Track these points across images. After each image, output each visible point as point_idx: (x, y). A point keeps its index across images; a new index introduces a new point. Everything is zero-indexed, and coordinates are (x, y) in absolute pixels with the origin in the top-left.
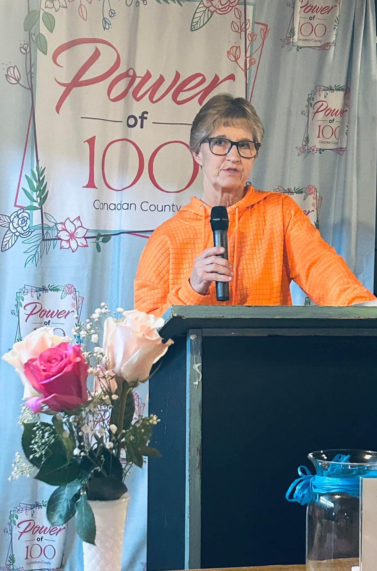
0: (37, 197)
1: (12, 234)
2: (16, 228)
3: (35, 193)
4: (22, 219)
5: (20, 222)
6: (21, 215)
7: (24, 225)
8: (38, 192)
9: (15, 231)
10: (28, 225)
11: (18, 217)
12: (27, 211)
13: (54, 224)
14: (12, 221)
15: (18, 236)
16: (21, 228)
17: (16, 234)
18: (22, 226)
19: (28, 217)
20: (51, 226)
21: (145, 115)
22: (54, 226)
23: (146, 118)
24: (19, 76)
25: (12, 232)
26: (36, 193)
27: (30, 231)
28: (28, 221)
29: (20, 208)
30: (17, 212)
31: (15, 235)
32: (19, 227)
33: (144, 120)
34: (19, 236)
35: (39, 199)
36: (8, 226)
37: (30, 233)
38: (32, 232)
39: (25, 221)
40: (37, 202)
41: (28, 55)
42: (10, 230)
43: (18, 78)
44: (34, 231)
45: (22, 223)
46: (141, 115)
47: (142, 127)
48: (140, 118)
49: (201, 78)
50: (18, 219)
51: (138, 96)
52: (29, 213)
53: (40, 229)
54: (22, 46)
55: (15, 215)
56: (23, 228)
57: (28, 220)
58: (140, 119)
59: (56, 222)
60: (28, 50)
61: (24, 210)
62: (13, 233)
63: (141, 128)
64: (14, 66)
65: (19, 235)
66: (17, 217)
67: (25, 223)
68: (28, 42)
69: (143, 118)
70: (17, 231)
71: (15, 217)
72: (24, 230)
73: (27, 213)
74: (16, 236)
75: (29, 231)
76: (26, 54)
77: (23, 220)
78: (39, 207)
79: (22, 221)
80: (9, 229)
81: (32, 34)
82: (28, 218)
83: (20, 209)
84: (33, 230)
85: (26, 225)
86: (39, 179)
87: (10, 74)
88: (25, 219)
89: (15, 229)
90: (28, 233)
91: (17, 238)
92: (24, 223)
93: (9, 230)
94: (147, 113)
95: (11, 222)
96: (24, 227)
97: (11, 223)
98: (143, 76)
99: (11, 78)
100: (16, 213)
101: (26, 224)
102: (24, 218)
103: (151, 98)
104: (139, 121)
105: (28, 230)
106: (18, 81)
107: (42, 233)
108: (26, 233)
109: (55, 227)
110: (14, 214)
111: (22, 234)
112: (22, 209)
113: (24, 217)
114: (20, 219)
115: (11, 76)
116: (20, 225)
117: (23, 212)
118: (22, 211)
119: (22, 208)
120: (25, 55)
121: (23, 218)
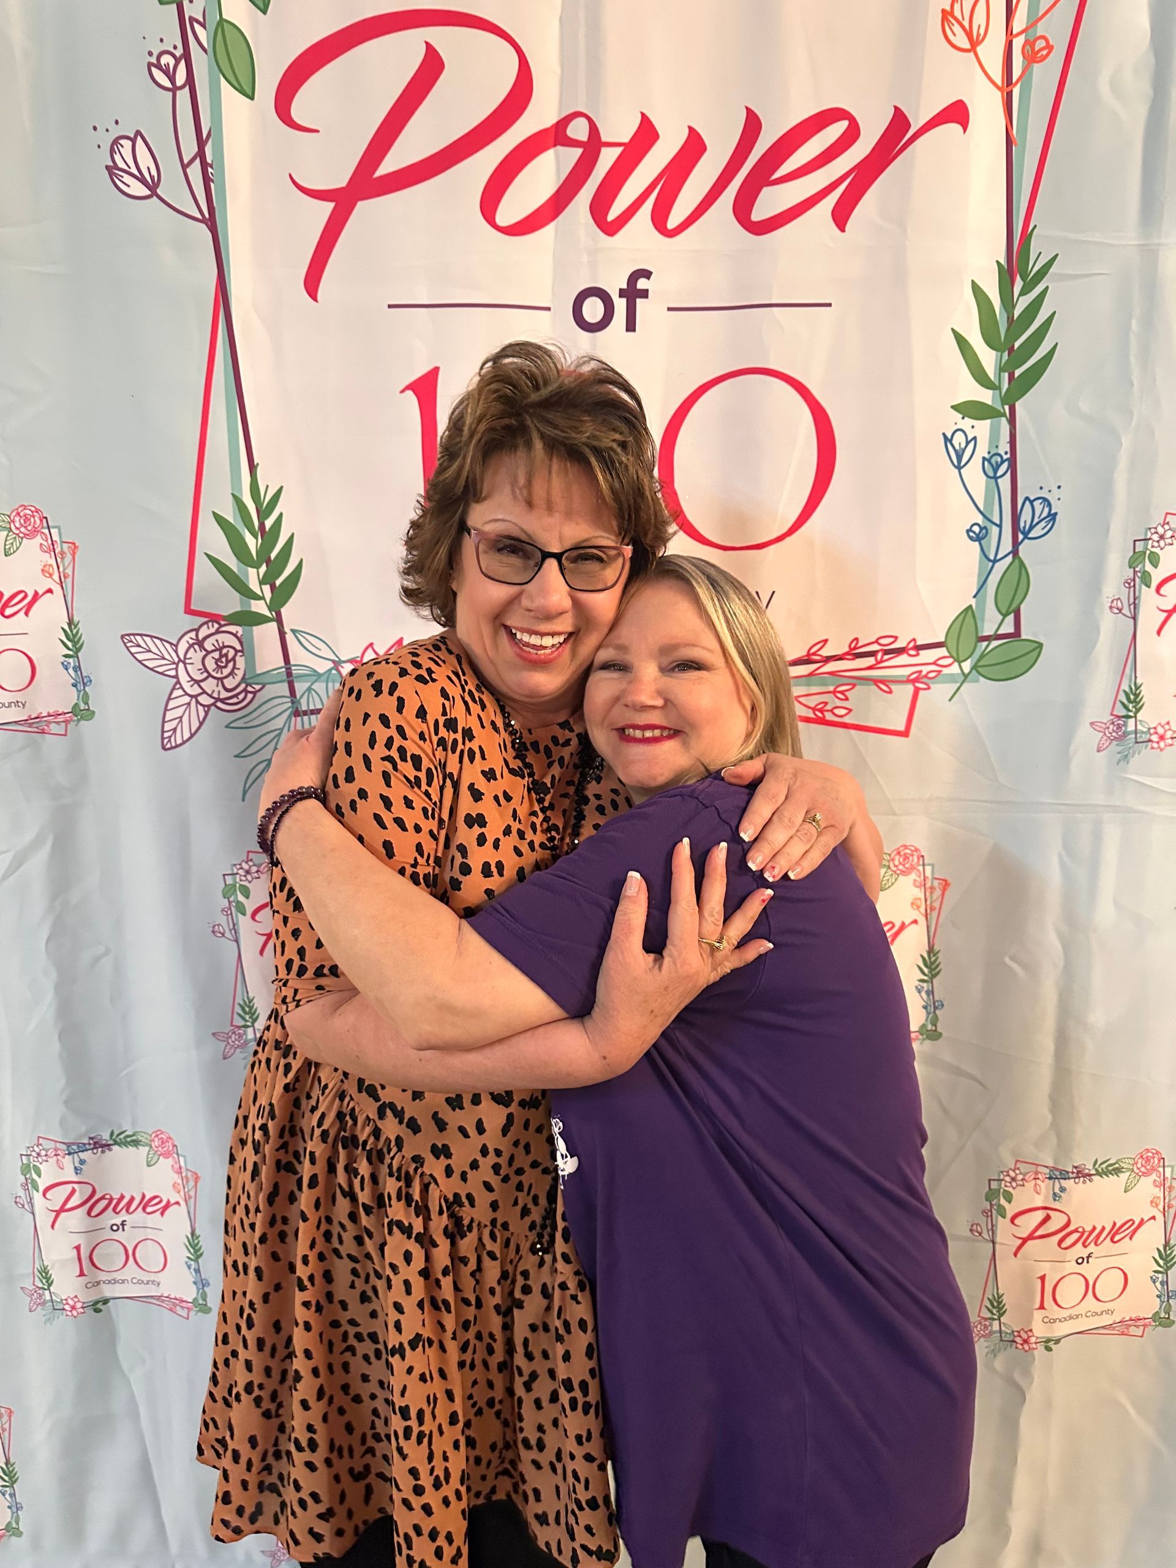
0: (262, 583)
1: (187, 699)
2: (198, 682)
3: (252, 572)
4: (216, 655)
5: (210, 664)
6: (212, 640)
7: (226, 671)
8: (263, 568)
9: (196, 690)
10: (240, 674)
11: (202, 647)
12: (233, 629)
13: (331, 665)
14: (182, 658)
15: (209, 706)
16: (215, 681)
17: (199, 698)
18: (219, 675)
19: (239, 647)
20: (321, 671)
21: (642, 284)
22: (330, 670)
23: (644, 294)
24: (154, 172)
25: (186, 694)
26: (255, 570)
27: (249, 689)
28: (241, 662)
29: (205, 620)
30: (197, 630)
31: (197, 702)
32: (210, 679)
33: (640, 302)
34: (213, 708)
35: (267, 589)
36: (173, 673)
37: (250, 696)
38: (255, 693)
39: (228, 662)
40: (263, 598)
41: (184, 95)
42: (181, 687)
43: (152, 177)
44: (259, 690)
45: (219, 668)
46: (625, 286)
47: (631, 326)
48: (620, 296)
49: (842, 126)
50: (204, 653)
51: (612, 216)
52: (239, 635)
53: (282, 681)
54: (154, 60)
55: (191, 642)
56: (225, 681)
57: (238, 658)
58: (624, 300)
59: (337, 659)
60: (181, 77)
61: (221, 626)
62: (192, 696)
63: (628, 330)
64: (132, 136)
65: (214, 704)
66: (196, 647)
67: (231, 665)
68: (175, 47)
69: (632, 293)
70: (204, 692)
71: (191, 646)
72: (228, 686)
73: (235, 635)
74: (200, 708)
75: (245, 690)
76: (174, 90)
77: (221, 656)
78: (268, 614)
79: (217, 661)
80: (178, 682)
81: (192, 19)
82: (237, 651)
83: (206, 623)
84: (258, 687)
85: (232, 673)
86: (262, 525)
87: (121, 165)
88: (226, 655)
89: (196, 685)
90: (241, 697)
91: (207, 713)
92: (225, 667)
93: (178, 686)
94: (647, 274)
95: (180, 660)
96: (226, 677)
97: (181, 665)
98: (626, 140)
99: (127, 178)
100: (193, 635)
101: (234, 667)
102: (224, 651)
103: (659, 220)
104: (620, 305)
105: (243, 686)
106: (153, 187)
107: (288, 694)
108: (236, 696)
109: (334, 672)
110: (186, 638)
111: (223, 701)
112: (213, 621)
113: (225, 647)
114: (208, 653)
115: (126, 168)
116: (214, 674)
117: (217, 632)
118: (213, 630)
119: (214, 618)
120: (170, 94)
121: (220, 649)
